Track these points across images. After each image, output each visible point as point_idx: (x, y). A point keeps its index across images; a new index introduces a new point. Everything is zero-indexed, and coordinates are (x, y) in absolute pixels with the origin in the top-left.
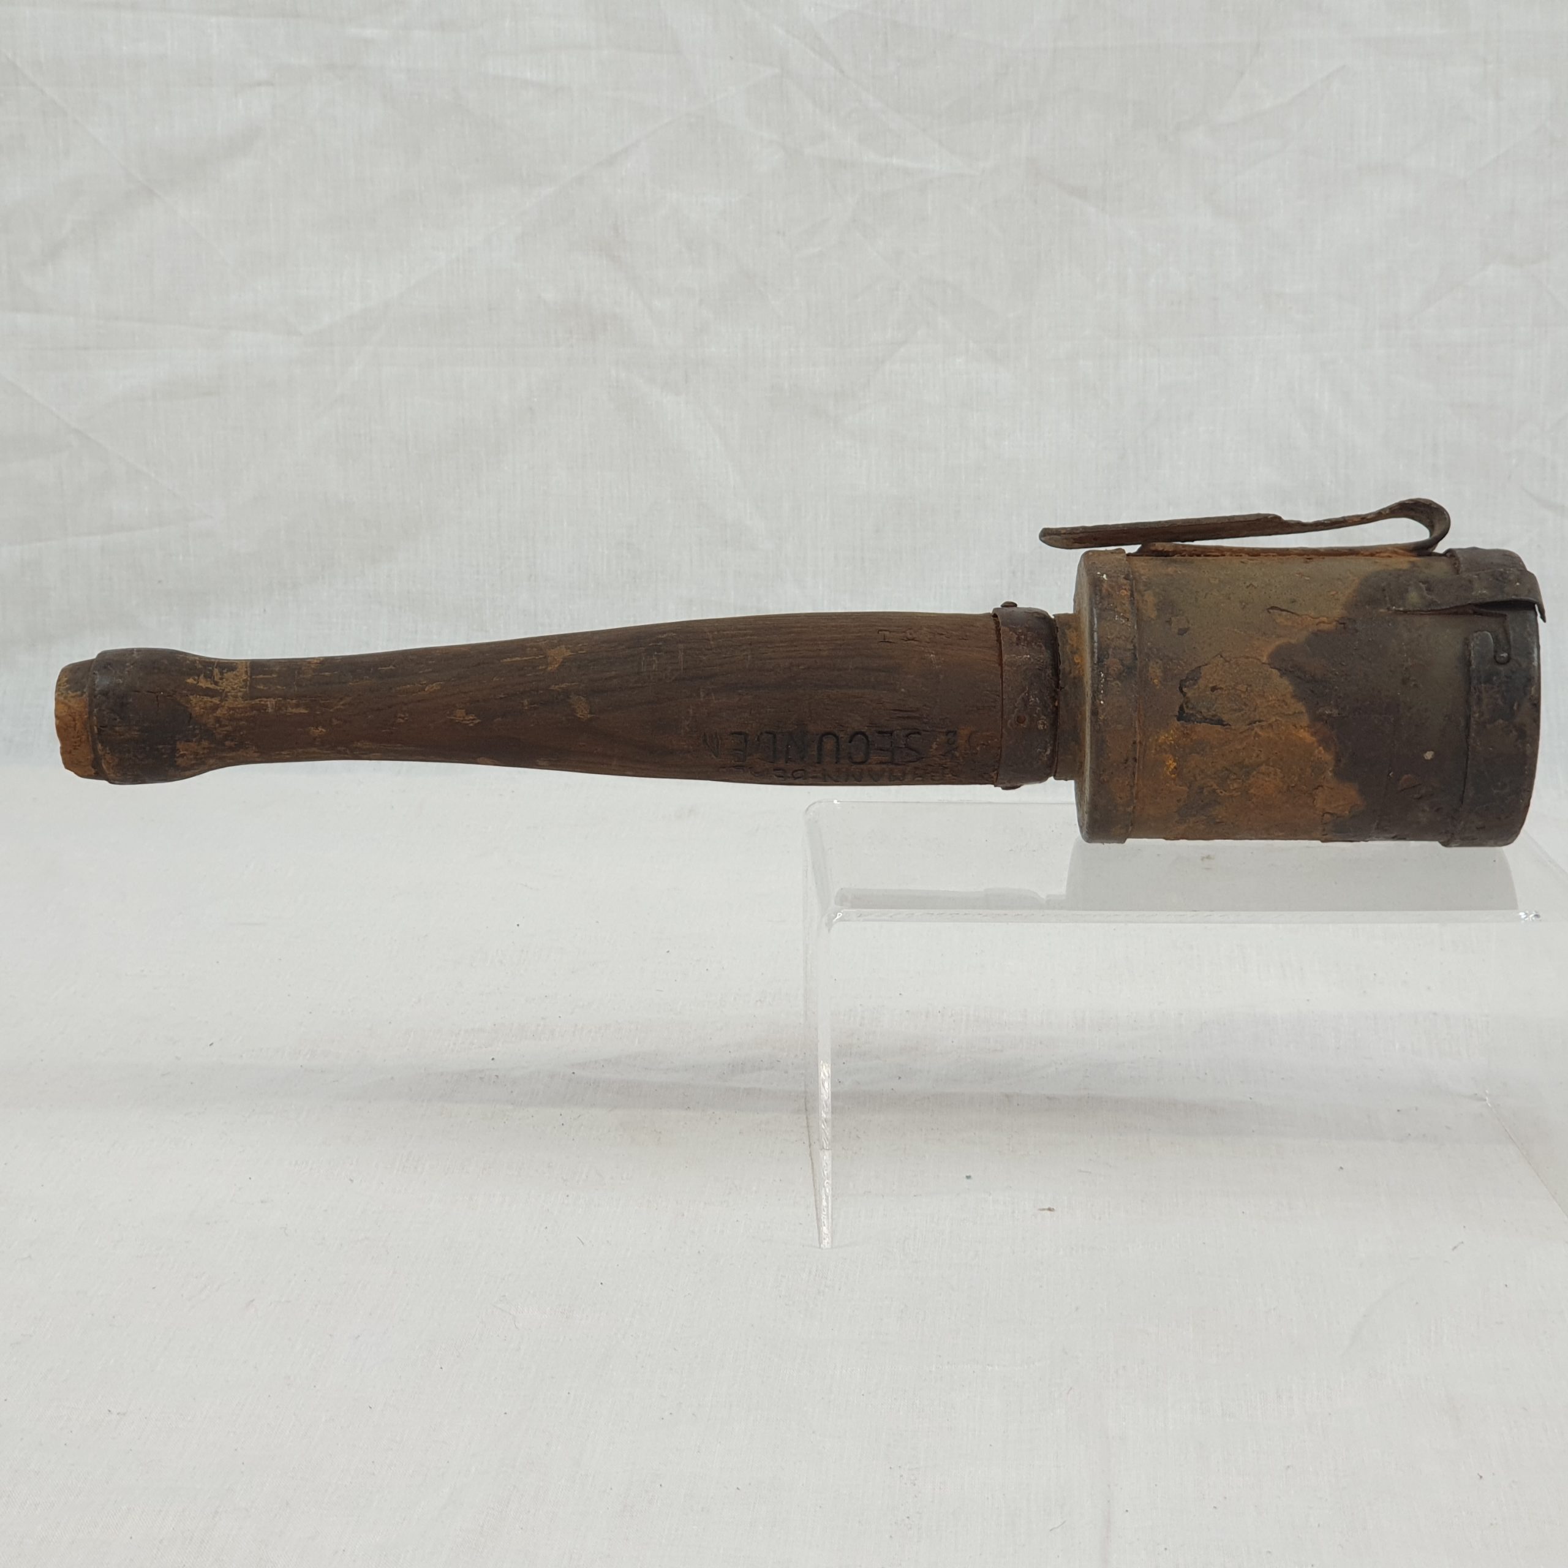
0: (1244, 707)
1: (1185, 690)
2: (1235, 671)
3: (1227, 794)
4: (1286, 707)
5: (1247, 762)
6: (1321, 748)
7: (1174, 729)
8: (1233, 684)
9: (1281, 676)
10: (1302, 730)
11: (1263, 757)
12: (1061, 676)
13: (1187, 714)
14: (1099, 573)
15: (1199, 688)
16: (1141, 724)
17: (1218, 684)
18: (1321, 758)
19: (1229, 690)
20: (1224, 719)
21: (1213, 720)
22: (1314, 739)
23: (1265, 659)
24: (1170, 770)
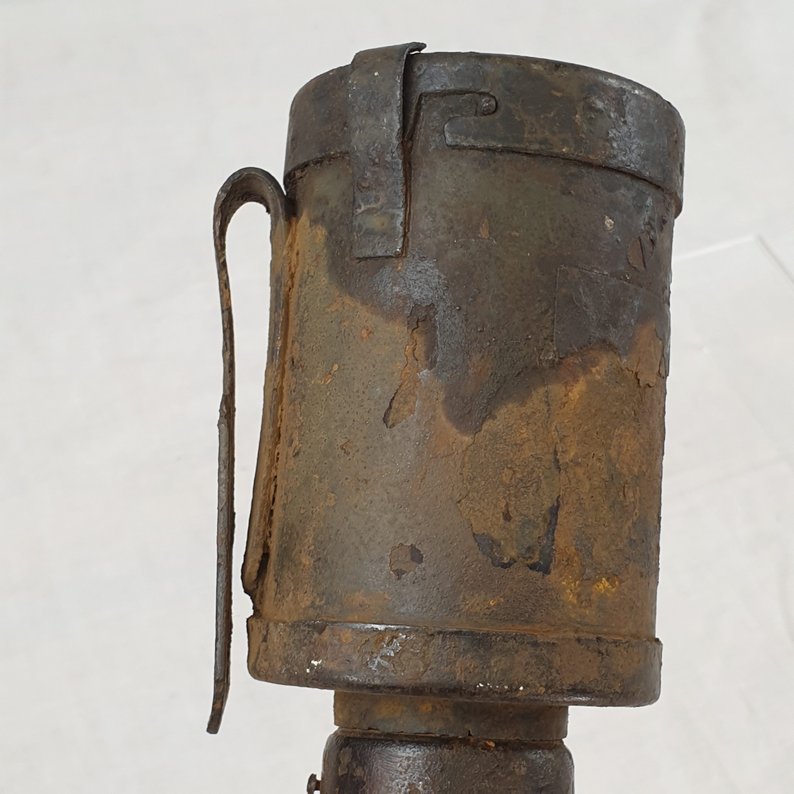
0: (535, 475)
1: (506, 560)
2: (483, 483)
3: (638, 505)
4: (538, 414)
5: (605, 476)
6: (594, 370)
7: (561, 579)
8: (501, 489)
9: (494, 418)
10: (570, 394)
11: (600, 453)
12: (451, 735)
13: (540, 559)
14: (308, 671)
15: (505, 539)
16: (552, 629)
17: (499, 510)
18: (605, 371)
19: (510, 494)
20: (550, 505)
21: (551, 521)
22: (582, 379)
23: (467, 439)
24: (610, 587)
